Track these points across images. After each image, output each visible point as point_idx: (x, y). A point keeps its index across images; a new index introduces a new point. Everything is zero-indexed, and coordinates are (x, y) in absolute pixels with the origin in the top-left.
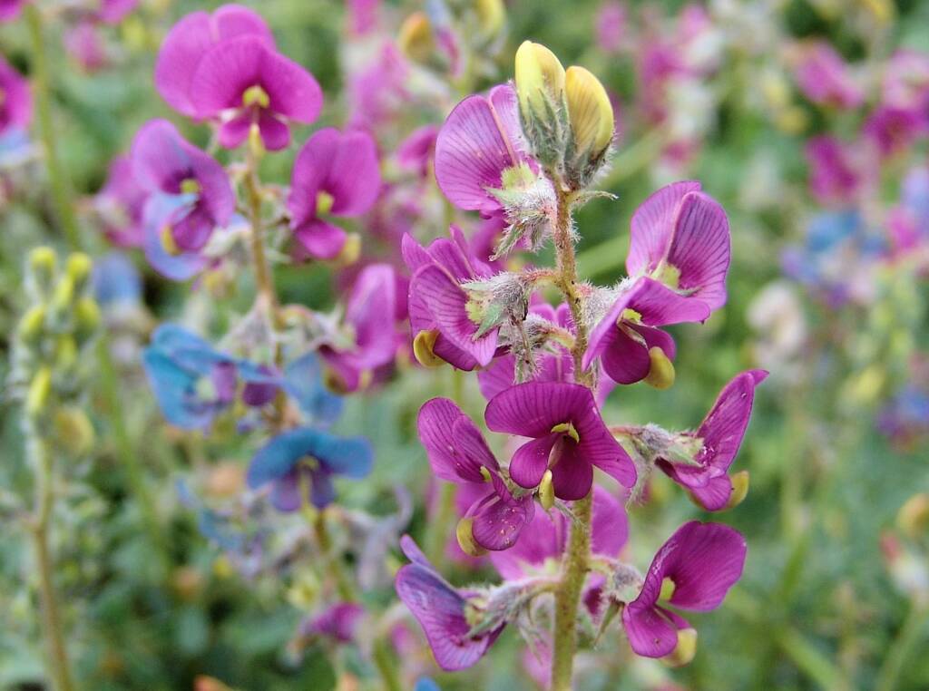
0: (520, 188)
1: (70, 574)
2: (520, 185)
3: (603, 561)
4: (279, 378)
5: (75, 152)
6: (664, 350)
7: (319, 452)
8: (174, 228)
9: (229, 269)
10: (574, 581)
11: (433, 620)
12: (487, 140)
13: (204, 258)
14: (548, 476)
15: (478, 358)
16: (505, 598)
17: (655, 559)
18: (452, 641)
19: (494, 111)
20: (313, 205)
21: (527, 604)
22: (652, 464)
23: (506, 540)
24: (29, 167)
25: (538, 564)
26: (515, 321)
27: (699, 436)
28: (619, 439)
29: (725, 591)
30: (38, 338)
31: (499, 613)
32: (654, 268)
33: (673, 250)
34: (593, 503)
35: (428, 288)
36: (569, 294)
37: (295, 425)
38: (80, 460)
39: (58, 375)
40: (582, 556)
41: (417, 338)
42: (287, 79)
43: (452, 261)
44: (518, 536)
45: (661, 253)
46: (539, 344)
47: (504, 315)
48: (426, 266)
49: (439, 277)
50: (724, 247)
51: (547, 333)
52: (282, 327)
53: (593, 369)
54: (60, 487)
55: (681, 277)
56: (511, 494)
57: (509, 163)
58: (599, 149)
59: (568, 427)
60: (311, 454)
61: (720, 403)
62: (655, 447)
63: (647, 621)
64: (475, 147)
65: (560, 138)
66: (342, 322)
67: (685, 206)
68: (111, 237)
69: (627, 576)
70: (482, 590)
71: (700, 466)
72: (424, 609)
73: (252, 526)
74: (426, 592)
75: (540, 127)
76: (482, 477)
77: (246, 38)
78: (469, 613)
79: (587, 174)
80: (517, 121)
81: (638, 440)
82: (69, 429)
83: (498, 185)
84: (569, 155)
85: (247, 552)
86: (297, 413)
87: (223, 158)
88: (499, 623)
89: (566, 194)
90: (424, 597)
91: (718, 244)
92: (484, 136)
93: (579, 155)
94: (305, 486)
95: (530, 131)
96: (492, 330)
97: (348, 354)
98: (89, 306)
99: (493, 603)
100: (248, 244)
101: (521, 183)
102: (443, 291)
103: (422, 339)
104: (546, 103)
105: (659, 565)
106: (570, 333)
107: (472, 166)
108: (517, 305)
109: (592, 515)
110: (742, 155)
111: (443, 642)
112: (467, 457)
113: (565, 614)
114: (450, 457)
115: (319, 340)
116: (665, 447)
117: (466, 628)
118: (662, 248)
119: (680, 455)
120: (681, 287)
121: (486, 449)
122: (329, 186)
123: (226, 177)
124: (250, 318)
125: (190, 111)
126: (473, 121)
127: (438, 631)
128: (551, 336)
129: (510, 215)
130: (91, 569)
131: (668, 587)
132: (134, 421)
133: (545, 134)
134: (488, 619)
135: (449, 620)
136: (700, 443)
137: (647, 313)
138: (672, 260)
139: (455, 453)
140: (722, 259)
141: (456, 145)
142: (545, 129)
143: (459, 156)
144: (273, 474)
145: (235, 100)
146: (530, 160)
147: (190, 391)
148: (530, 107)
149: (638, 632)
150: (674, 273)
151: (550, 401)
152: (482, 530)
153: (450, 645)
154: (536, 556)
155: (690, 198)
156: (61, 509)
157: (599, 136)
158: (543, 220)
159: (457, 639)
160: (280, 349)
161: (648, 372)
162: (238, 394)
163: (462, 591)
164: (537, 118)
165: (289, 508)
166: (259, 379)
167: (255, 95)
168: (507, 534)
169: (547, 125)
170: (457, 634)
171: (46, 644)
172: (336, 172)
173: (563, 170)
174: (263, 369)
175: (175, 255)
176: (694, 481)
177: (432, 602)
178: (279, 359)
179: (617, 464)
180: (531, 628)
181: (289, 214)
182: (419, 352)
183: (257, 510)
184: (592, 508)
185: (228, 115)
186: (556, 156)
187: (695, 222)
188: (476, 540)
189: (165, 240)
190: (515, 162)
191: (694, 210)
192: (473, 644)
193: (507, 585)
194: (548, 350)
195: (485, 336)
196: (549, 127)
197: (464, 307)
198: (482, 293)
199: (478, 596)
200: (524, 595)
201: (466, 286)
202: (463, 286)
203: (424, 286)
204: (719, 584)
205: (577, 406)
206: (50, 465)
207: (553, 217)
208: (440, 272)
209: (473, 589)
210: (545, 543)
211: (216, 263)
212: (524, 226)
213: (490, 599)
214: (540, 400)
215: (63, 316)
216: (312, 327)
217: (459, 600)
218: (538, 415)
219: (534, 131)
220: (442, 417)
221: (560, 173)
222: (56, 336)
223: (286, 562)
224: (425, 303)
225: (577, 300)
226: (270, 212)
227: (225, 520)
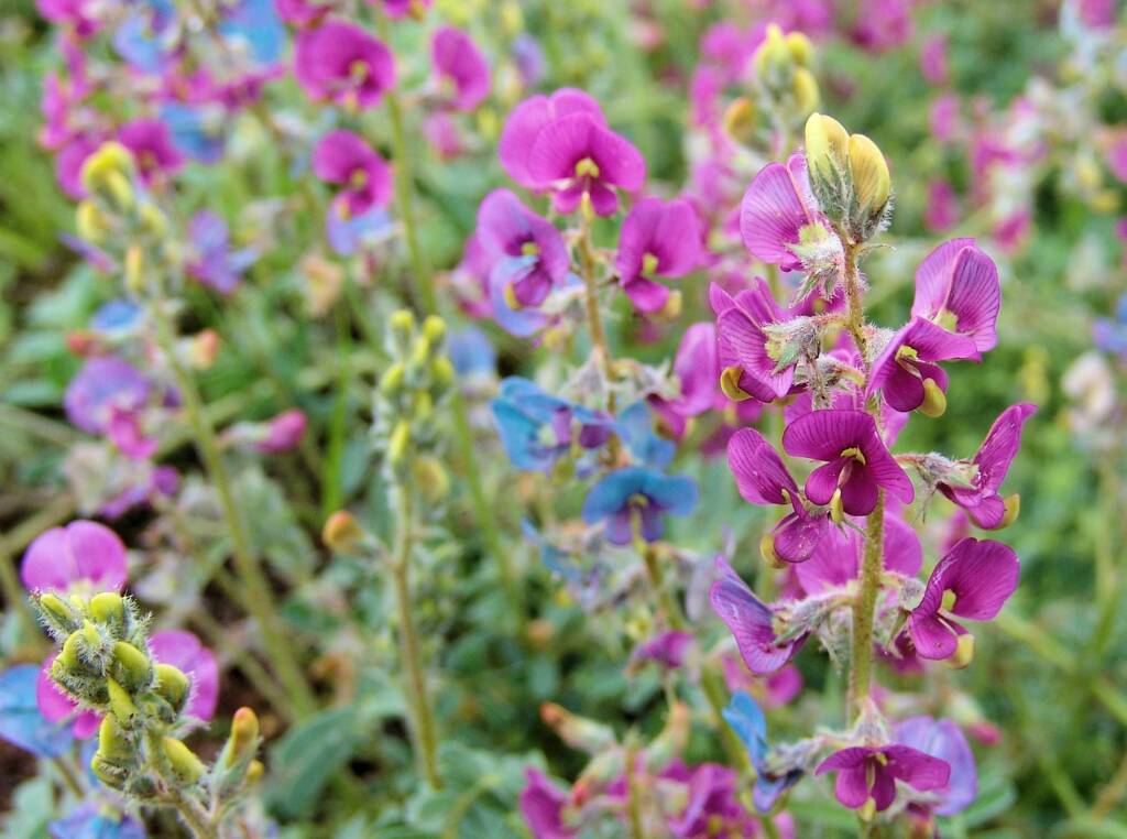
0: (815, 244)
1: (427, 610)
2: (814, 241)
3: (893, 576)
4: (610, 421)
5: (434, 236)
6: (936, 382)
7: (648, 490)
8: (516, 286)
9: (567, 326)
10: (868, 595)
11: (742, 628)
12: (787, 204)
13: (545, 316)
14: (838, 493)
15: (775, 390)
16: (807, 611)
17: (935, 570)
18: (760, 647)
19: (792, 176)
20: (640, 266)
21: (827, 616)
22: (934, 488)
23: (804, 553)
24: (390, 244)
25: (841, 585)
26: (809, 360)
27: (975, 463)
28: (904, 466)
29: (1002, 603)
30: (398, 392)
31: (802, 624)
32: (935, 315)
33: (951, 298)
34: (884, 524)
35: (732, 329)
36: (856, 335)
37: (626, 465)
38: (436, 505)
39: (416, 427)
40: (876, 573)
41: (723, 374)
42: (614, 152)
43: (756, 309)
44: (813, 551)
45: (942, 302)
46: (833, 382)
47: (800, 352)
48: (730, 309)
49: (741, 319)
50: (995, 295)
51: (840, 372)
52: (616, 378)
53: (877, 401)
54: (419, 531)
55: (958, 322)
56: (808, 512)
57: (806, 222)
58: (878, 206)
59: (856, 452)
60: (641, 492)
61: (994, 433)
62: (937, 473)
63: (931, 627)
64: (775, 207)
65: (845, 197)
66: (669, 375)
67: (961, 258)
68: (466, 307)
69: (913, 589)
70: (788, 605)
71: (975, 488)
72: (735, 618)
73: (590, 560)
74: (737, 604)
75: (828, 188)
76: (783, 498)
77: (577, 115)
78: (775, 624)
79: (869, 228)
80: (807, 182)
81: (921, 467)
82: (427, 479)
83: (796, 241)
84: (852, 213)
85: (587, 584)
86: (629, 456)
87: (560, 226)
88: (802, 633)
89: (852, 247)
90: (735, 608)
91: (990, 292)
92: (784, 199)
93: (861, 212)
94: (636, 522)
95: (818, 191)
96: (788, 367)
97: (674, 402)
98: (444, 364)
99: (797, 615)
100: (584, 301)
101: (816, 240)
102: (744, 332)
103: (728, 375)
104: (832, 167)
105: (939, 576)
106: (860, 372)
107: (774, 226)
108: (811, 347)
109: (884, 535)
110: (1072, 240)
111: (752, 648)
112: (771, 481)
113: (862, 626)
114: (755, 481)
115: (649, 390)
116: (945, 472)
117: (773, 637)
118: (943, 297)
119: (958, 479)
120: (958, 331)
121: (786, 473)
122: (653, 248)
123: (562, 242)
124: (585, 369)
125: (530, 184)
126: (775, 185)
127: (747, 638)
128: (843, 374)
129: (806, 267)
130: (447, 607)
131: (949, 598)
132: (489, 483)
133: (831, 194)
134: (792, 629)
135: (757, 629)
136: (975, 469)
137: (923, 350)
138: (950, 307)
139: (759, 477)
140: (994, 305)
141: (758, 206)
142: (831, 189)
143: (763, 217)
144: (606, 510)
145: (568, 171)
146: (820, 216)
147: (533, 437)
148: (818, 170)
149: (923, 637)
150: (952, 319)
151: (838, 426)
152: (783, 545)
153: (758, 650)
154: (839, 578)
155: (965, 252)
156: (419, 550)
157: (878, 194)
158: (833, 272)
159: (765, 648)
160: (613, 397)
161: (922, 401)
162: (575, 438)
163: (771, 606)
164: (824, 180)
165: (623, 542)
166: (593, 421)
167: (586, 166)
168: (804, 548)
169: (832, 185)
170: (764, 642)
171: (407, 677)
172: (659, 237)
173: (849, 226)
174: (597, 414)
175: (517, 310)
176: (971, 502)
177: (742, 613)
178: (612, 406)
179: (897, 483)
180: (830, 637)
181: (618, 274)
182: (725, 385)
183: (594, 546)
184: (883, 529)
185: (564, 184)
186: (841, 212)
187: (970, 272)
188: (777, 553)
189: (508, 298)
190: (810, 220)
191: (969, 264)
192: (779, 651)
193: (811, 599)
194: (842, 388)
195: (782, 372)
196: (835, 188)
197: (763, 346)
198: (780, 335)
199: (784, 609)
200: (825, 608)
201: (767, 329)
202: (764, 329)
203: (727, 326)
204: (997, 596)
205: (861, 432)
206: (409, 510)
207: (841, 268)
208: (742, 315)
209: (779, 604)
210: (847, 567)
211: (555, 320)
212: (817, 277)
213: (795, 612)
214: (829, 427)
215: (420, 372)
216: (642, 379)
217: (767, 612)
218: (828, 440)
219: (822, 190)
220: (747, 444)
221: (845, 227)
222: (414, 390)
223: (622, 597)
224: (729, 342)
225: (864, 341)
226: (602, 270)
227: (565, 555)
